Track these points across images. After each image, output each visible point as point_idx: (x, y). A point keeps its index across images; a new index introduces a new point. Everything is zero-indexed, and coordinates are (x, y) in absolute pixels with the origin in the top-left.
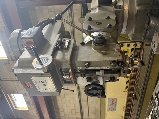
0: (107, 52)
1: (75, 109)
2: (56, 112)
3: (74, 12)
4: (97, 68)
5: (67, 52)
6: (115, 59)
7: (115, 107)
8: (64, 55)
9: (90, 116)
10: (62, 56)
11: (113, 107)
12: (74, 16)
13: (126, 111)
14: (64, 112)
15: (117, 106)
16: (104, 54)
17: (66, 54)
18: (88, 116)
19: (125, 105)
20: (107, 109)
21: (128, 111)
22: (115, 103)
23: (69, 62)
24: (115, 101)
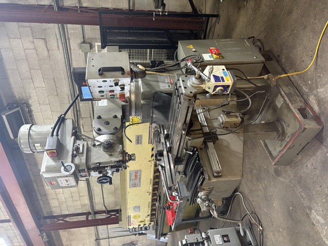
0: (113, 154)
1: (78, 192)
2: (41, 202)
3: (69, 31)
4: (106, 165)
5: (82, 156)
6: (118, 160)
7: (140, 181)
8: (81, 159)
9: (105, 199)
10: (79, 161)
11: (137, 182)
12: (69, 39)
13: (154, 185)
14: (57, 199)
15: (142, 181)
16: (111, 155)
17: (82, 158)
18: (102, 200)
19: (152, 177)
20: (128, 186)
21: (157, 185)
22: (138, 177)
23: (85, 165)
24: (138, 174)
